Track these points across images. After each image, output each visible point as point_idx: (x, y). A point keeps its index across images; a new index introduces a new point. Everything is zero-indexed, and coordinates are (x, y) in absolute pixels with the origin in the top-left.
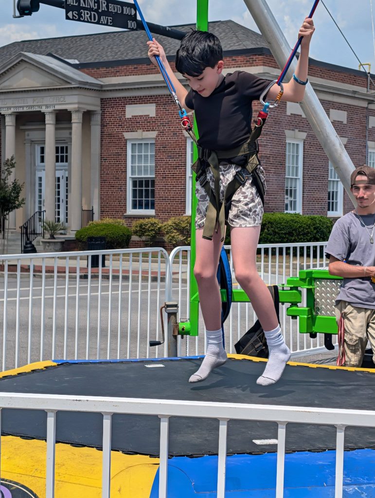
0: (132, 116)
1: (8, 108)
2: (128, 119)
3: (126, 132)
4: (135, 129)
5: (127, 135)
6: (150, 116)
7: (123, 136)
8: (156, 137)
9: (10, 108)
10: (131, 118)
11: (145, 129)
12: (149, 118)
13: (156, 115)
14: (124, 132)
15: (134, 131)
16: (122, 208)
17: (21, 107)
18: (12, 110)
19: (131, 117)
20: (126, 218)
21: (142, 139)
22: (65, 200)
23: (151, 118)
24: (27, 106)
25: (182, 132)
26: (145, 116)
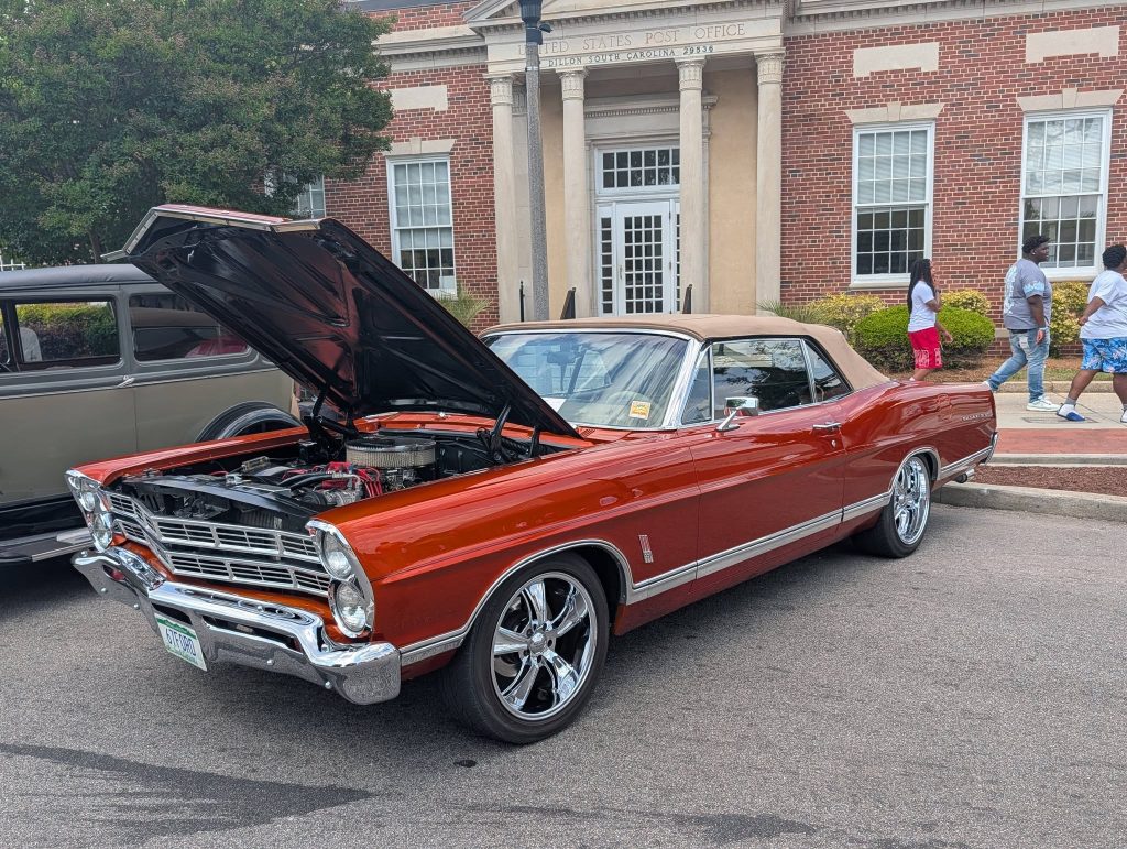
0: (872, 73)
1: (572, 57)
2: (859, 79)
3: (854, 108)
4: (881, 101)
5: (853, 115)
6: (923, 70)
7: (846, 117)
8: (940, 115)
9: (578, 57)
10: (867, 78)
11: (909, 99)
12: (920, 74)
13: (940, 68)
14: (849, 108)
15: (877, 106)
16: (842, 272)
17: (610, 53)
18: (586, 62)
19: (868, 75)
20: (853, 293)
21: (900, 121)
22: (674, 263)
23: (926, 74)
24: (629, 51)
25: (1014, 100)
26: (907, 70)
